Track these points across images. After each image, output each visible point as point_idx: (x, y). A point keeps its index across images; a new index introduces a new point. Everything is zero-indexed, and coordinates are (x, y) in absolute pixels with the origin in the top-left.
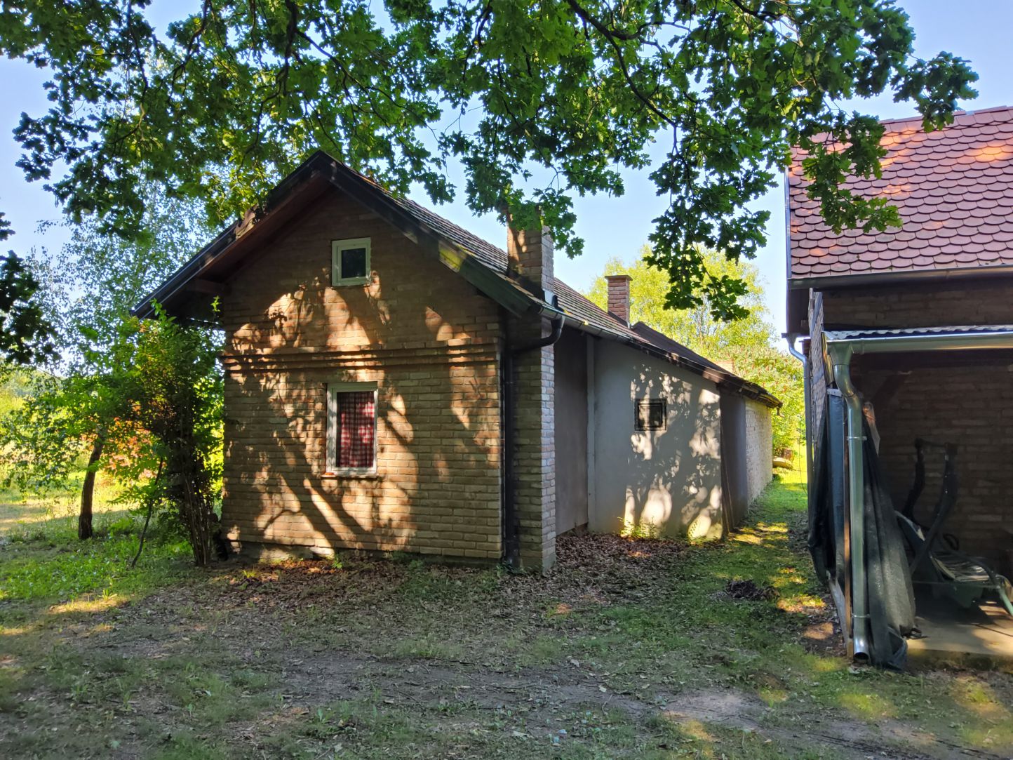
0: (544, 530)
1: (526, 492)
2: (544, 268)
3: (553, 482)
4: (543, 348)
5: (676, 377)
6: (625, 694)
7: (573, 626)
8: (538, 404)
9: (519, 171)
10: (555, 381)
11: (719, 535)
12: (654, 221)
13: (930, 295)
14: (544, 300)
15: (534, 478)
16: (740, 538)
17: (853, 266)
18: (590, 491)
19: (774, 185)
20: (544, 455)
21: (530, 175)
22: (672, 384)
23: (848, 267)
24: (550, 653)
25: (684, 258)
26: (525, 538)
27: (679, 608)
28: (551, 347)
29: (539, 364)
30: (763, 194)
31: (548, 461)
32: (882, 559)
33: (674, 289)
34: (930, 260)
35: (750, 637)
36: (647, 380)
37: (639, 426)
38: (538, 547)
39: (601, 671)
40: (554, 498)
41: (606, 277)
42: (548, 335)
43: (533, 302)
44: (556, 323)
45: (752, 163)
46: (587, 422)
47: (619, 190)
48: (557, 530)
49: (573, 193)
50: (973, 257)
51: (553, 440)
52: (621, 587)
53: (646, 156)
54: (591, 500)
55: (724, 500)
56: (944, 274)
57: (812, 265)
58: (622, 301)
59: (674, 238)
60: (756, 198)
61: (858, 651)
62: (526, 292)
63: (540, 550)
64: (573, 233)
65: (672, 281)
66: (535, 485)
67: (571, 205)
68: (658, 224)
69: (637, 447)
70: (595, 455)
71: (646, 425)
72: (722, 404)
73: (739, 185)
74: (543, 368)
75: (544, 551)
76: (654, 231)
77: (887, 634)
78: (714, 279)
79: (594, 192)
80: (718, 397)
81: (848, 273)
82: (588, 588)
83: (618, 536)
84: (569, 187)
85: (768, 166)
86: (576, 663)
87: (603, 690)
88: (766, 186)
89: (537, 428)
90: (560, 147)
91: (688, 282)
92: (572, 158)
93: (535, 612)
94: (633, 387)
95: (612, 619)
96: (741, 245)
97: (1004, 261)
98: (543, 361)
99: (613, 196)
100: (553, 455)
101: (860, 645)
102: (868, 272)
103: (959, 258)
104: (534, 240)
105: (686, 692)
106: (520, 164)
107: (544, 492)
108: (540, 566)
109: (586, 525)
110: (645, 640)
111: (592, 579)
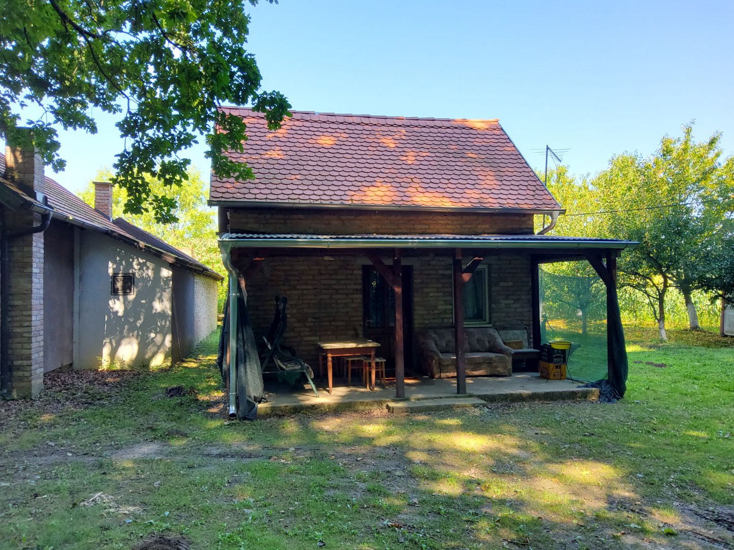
0: (33, 367)
1: (18, 340)
2: (35, 176)
3: (42, 333)
4: (34, 234)
5: (142, 259)
6: (84, 454)
7: (52, 425)
8: (30, 275)
9: (16, 101)
10: (44, 258)
11: (169, 364)
12: (117, 156)
13: (287, 216)
14: (35, 199)
15: (26, 330)
16: (185, 365)
17: (246, 196)
18: (75, 340)
19: (196, 142)
20: (34, 312)
21: (26, 106)
22: (139, 264)
23: (243, 196)
24: (33, 442)
25: (137, 182)
26: (17, 374)
27: (131, 406)
28: (41, 234)
29: (31, 245)
30: (190, 147)
31: (37, 317)
32: (245, 361)
33: (129, 201)
34: (286, 197)
35: (172, 415)
36: (121, 260)
37: (115, 292)
38: (29, 379)
39: (70, 445)
40: (42, 343)
41: (94, 183)
42: (39, 225)
43: (26, 200)
44: (45, 216)
45: (183, 126)
46: (73, 289)
47: (93, 129)
48: (45, 367)
49: (59, 127)
50: (307, 197)
51: (42, 302)
52: (93, 400)
53: (118, 106)
54: (75, 346)
55: (173, 341)
56: (292, 205)
57: (223, 193)
58: (106, 201)
59: (131, 168)
60: (186, 148)
61: (231, 412)
62: (20, 192)
63: (30, 381)
64: (58, 155)
65: (129, 195)
66: (26, 335)
67: (57, 135)
68: (119, 158)
69: (112, 308)
70: (79, 314)
71: (120, 292)
72: (174, 278)
73: (175, 139)
74: (34, 249)
75: (33, 382)
76: (117, 162)
77: (245, 401)
78: (156, 197)
79: (75, 129)
80: (171, 273)
81: (242, 200)
82: (67, 403)
83: (97, 370)
84: (55, 122)
85: (194, 130)
86: (53, 444)
87: (70, 454)
88: (192, 142)
89: (28, 294)
90: (51, 88)
91: (140, 197)
92: (61, 98)
93: (23, 421)
94: (110, 264)
95: (82, 418)
96: (173, 178)
97: (322, 201)
98: (34, 244)
99: (89, 133)
100: (42, 312)
101: (232, 409)
102: (254, 200)
103: (301, 197)
104: (28, 155)
105: (124, 446)
106: (17, 96)
107: (34, 340)
108: (30, 393)
109: (71, 364)
110: (103, 425)
111: (71, 397)
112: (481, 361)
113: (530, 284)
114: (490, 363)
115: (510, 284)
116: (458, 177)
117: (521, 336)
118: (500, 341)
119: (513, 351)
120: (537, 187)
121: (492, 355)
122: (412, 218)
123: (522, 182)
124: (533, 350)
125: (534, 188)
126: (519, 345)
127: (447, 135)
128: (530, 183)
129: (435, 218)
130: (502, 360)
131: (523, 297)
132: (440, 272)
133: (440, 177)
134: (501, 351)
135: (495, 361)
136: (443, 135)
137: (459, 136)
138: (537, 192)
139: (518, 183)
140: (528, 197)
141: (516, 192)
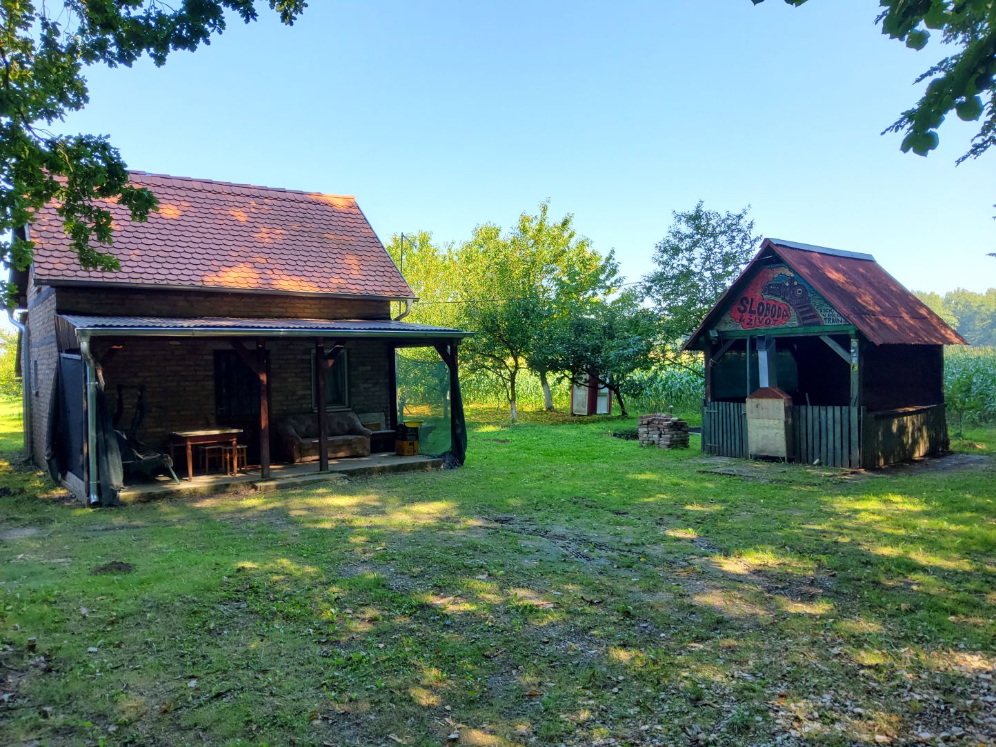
17: (78, 274)
23: (76, 274)
34: (127, 276)
57: (49, 270)
61: (93, 501)
77: (107, 490)
81: (75, 278)
97: (169, 281)
101: (94, 498)
102: (88, 279)
103: (144, 276)
112: (341, 443)
113: (388, 368)
114: (350, 444)
115: (369, 368)
116: (315, 260)
117: (378, 418)
118: (359, 424)
119: (372, 433)
120: (393, 273)
121: (350, 437)
122: (268, 300)
123: (378, 268)
124: (390, 431)
125: (390, 275)
126: (377, 426)
127: (300, 210)
128: (387, 269)
129: (292, 301)
130: (361, 441)
131: (381, 381)
132: (299, 357)
133: (296, 258)
134: (360, 433)
135: (355, 443)
136: (297, 211)
137: (313, 212)
138: (393, 279)
139: (375, 269)
140: (384, 283)
141: (373, 279)
